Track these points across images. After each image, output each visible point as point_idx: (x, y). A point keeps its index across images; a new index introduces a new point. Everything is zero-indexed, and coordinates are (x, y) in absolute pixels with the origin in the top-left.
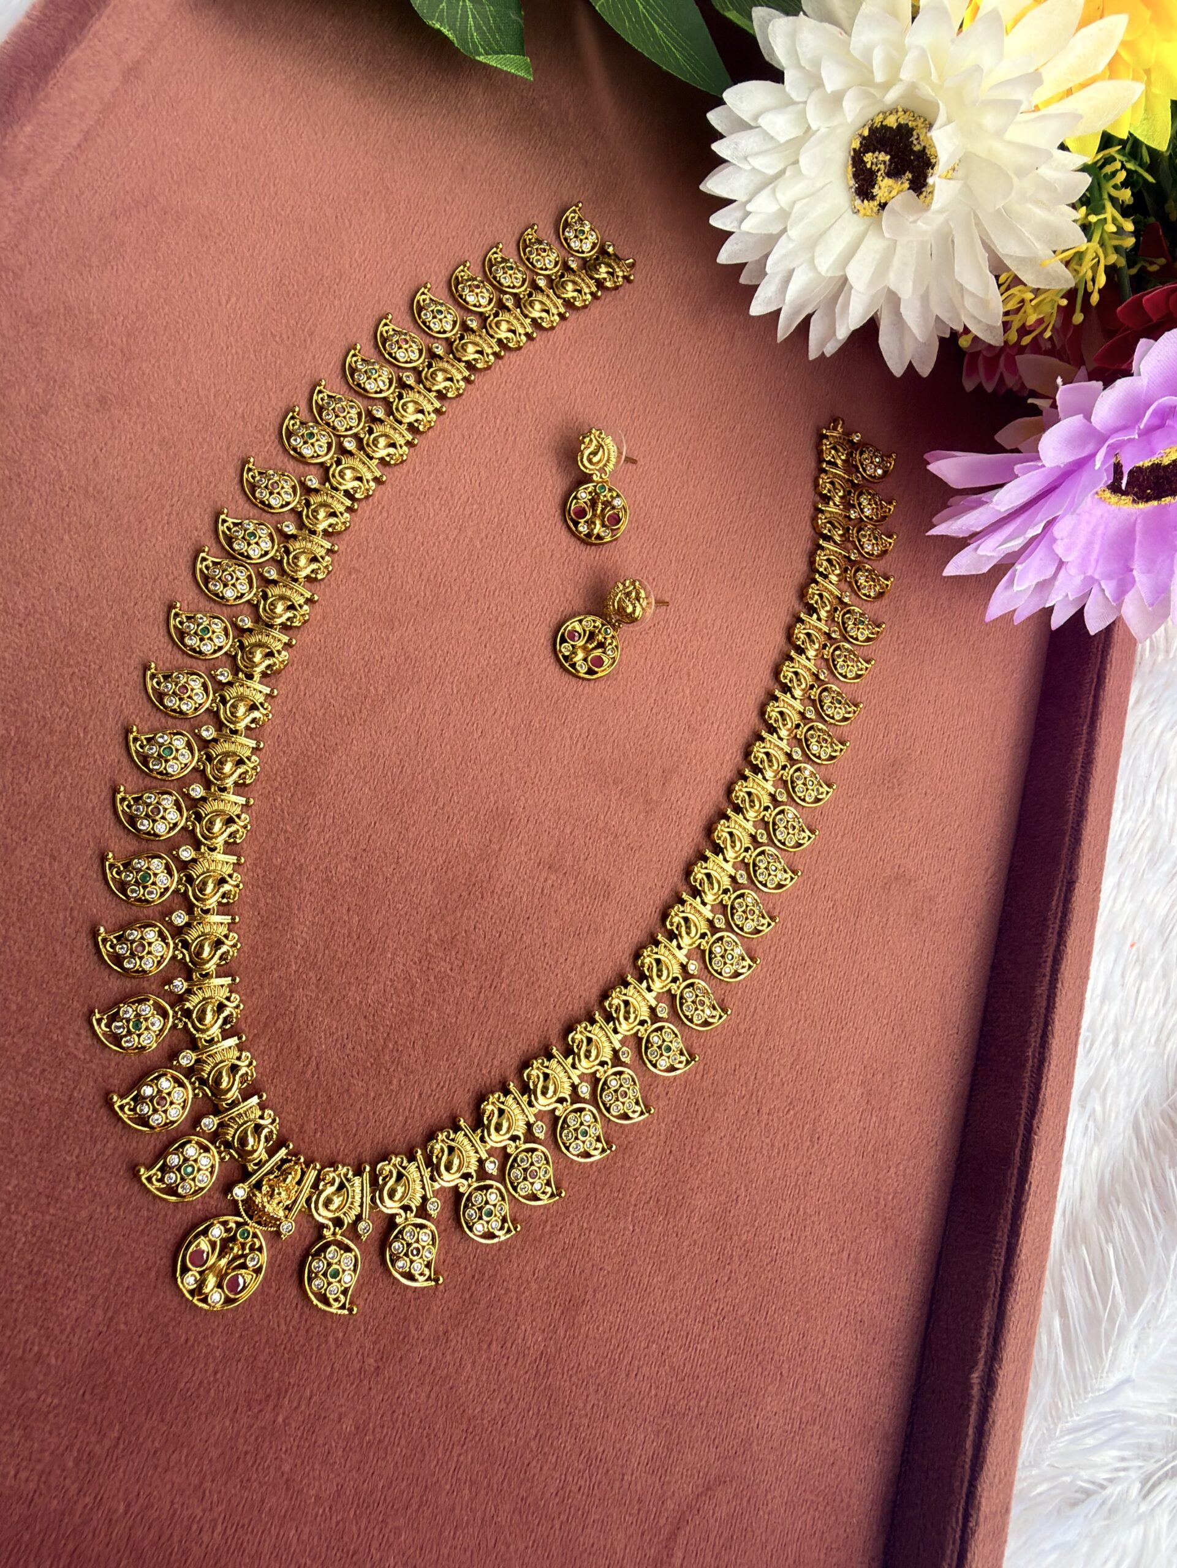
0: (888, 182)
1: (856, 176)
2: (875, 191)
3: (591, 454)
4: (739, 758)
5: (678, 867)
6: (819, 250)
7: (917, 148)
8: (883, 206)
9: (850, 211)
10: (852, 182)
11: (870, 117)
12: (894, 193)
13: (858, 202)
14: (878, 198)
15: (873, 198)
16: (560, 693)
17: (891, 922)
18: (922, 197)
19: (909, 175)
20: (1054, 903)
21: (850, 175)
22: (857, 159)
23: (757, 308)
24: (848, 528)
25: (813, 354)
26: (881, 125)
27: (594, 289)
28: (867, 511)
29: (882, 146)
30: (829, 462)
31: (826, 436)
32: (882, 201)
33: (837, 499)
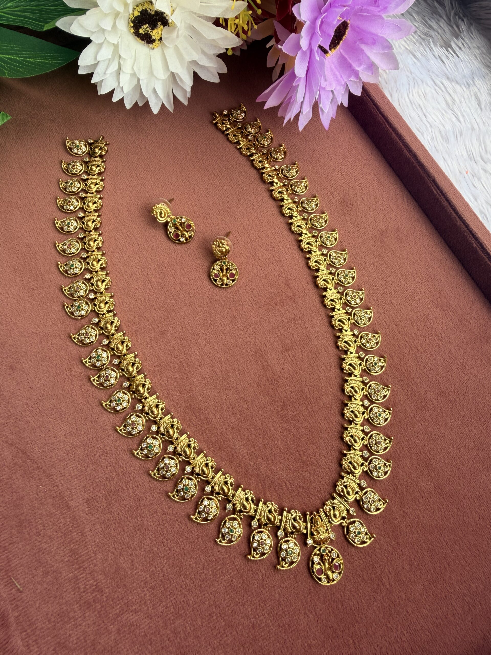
0: (155, 31)
1: (142, 39)
2: (153, 38)
3: (160, 215)
4: (301, 254)
5: (320, 307)
6: (155, 73)
7: (153, 13)
8: (161, 39)
9: (151, 50)
10: (143, 42)
11: (128, 18)
12: (160, 33)
13: (151, 46)
14: (156, 39)
15: (155, 40)
16: (232, 296)
17: (394, 251)
18: (170, 25)
19: (159, 23)
20: (435, 192)
21: (140, 41)
22: (137, 34)
23: (155, 110)
24: (254, 144)
25: (186, 103)
26: (135, 18)
27: (101, 160)
28: (253, 132)
29: (142, 23)
30: (226, 130)
31: (217, 123)
32: (159, 38)
33: (241, 139)
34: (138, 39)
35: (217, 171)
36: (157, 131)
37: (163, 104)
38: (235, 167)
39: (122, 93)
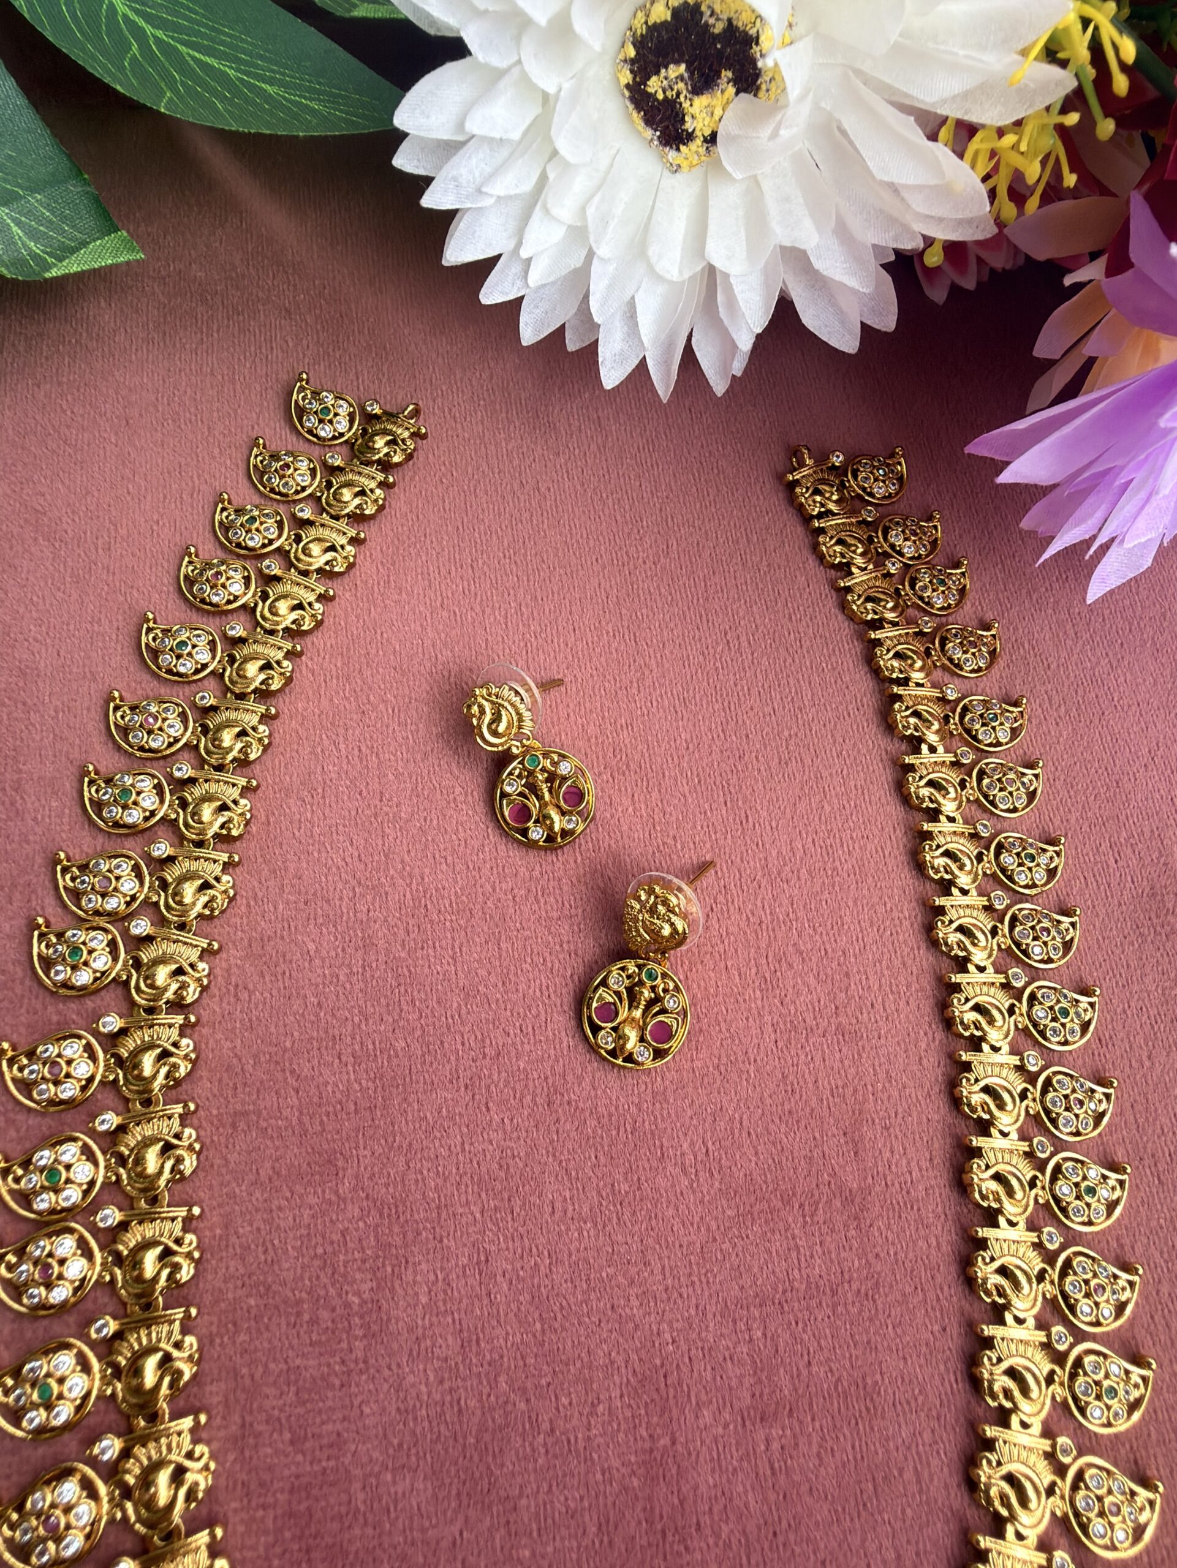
0: (700, 102)
1: (649, 122)
2: (689, 125)
3: (490, 725)
6: (652, 251)
7: (719, 28)
8: (711, 139)
9: (667, 173)
10: (649, 133)
11: (624, 26)
12: (718, 112)
13: (672, 154)
14: (698, 133)
15: (690, 137)
16: (634, 1110)
18: (762, 94)
19: (726, 74)
21: (640, 124)
22: (638, 96)
23: (611, 375)
24: (897, 590)
25: (719, 386)
26: (648, 27)
27: (380, 477)
28: (909, 550)
29: (665, 56)
30: (820, 516)
31: (796, 483)
32: (707, 133)
33: (859, 561)
34: (635, 114)
35: (743, 638)
36: (593, 447)
37: (643, 364)
38: (807, 644)
39: (519, 283)
